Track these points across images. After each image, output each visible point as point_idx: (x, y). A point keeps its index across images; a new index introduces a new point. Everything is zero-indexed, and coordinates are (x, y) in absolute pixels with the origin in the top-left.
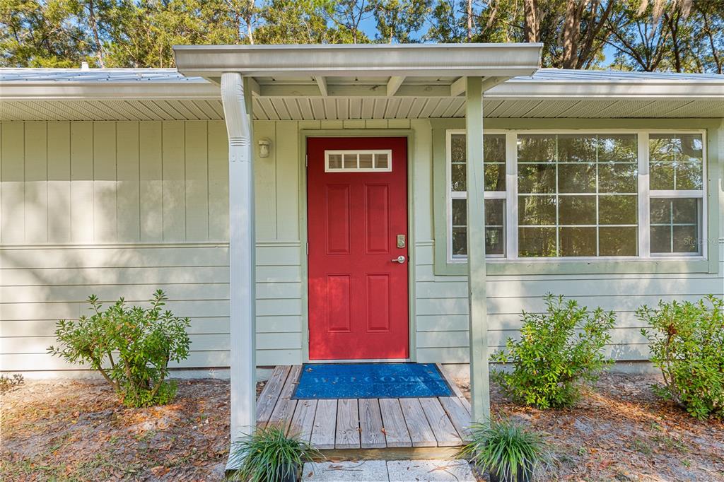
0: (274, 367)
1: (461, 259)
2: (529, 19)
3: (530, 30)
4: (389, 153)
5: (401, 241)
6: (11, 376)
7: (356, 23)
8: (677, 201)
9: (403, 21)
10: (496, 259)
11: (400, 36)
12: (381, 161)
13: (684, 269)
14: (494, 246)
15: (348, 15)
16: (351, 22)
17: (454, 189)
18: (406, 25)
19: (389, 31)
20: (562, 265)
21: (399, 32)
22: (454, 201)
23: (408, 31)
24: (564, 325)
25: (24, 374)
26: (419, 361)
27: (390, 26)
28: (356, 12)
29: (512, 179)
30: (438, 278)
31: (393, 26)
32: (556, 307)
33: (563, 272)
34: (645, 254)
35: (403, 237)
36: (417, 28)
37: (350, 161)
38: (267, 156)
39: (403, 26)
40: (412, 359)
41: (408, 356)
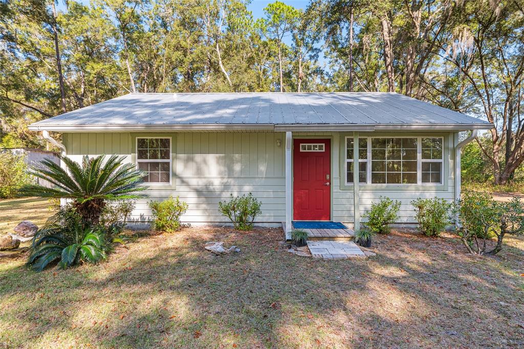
0: (281, 223)
1: (351, 184)
2: (387, 49)
3: (387, 56)
4: (324, 145)
5: (328, 177)
6: (186, 224)
7: (280, 39)
8: (433, 163)
9: (309, 36)
10: (363, 184)
11: (307, 45)
12: (321, 148)
13: (434, 189)
14: (363, 179)
15: (275, 33)
16: (277, 38)
17: (347, 158)
18: (311, 40)
19: (301, 43)
20: (387, 186)
21: (307, 43)
22: (348, 163)
23: (313, 43)
24: (385, 206)
25: (191, 223)
26: (334, 221)
27: (301, 40)
28: (280, 32)
29: (369, 155)
30: (341, 191)
31: (303, 39)
32: (383, 200)
33: (387, 189)
34: (419, 183)
35: (329, 175)
36: (318, 40)
37: (309, 148)
38: (280, 146)
39: (309, 40)
40: (331, 221)
41: (330, 220)
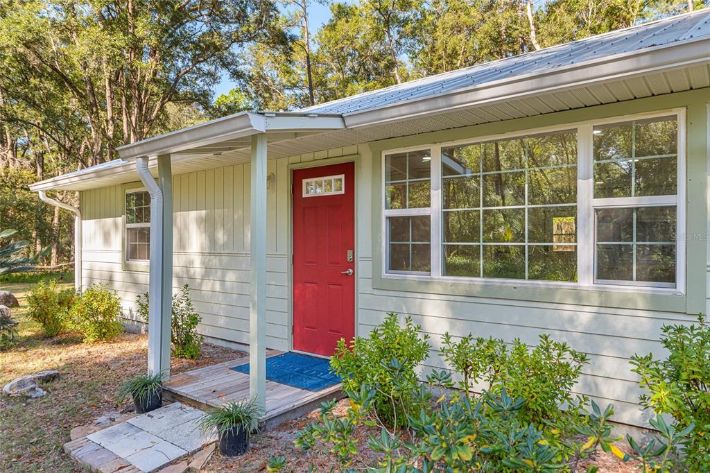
4: (343, 177)
12: (338, 185)
13: (641, 305)
17: (387, 208)
20: (485, 286)
22: (388, 219)
29: (436, 194)
30: (376, 292)
34: (586, 280)
35: (351, 251)
